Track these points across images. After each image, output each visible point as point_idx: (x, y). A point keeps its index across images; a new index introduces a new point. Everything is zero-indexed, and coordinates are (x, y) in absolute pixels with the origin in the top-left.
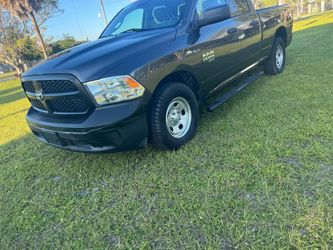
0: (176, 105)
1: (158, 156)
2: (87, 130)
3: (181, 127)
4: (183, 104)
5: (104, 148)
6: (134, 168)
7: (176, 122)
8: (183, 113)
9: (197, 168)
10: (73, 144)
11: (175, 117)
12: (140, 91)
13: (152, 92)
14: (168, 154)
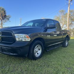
0: (38, 47)
1: (29, 61)
2: (11, 47)
3: (38, 54)
4: (40, 47)
5: (14, 54)
6: (21, 63)
7: (37, 52)
8: (39, 50)
9: (41, 66)
10: (5, 52)
11: (37, 50)
12: (29, 40)
13: (32, 41)
14: (33, 61)
